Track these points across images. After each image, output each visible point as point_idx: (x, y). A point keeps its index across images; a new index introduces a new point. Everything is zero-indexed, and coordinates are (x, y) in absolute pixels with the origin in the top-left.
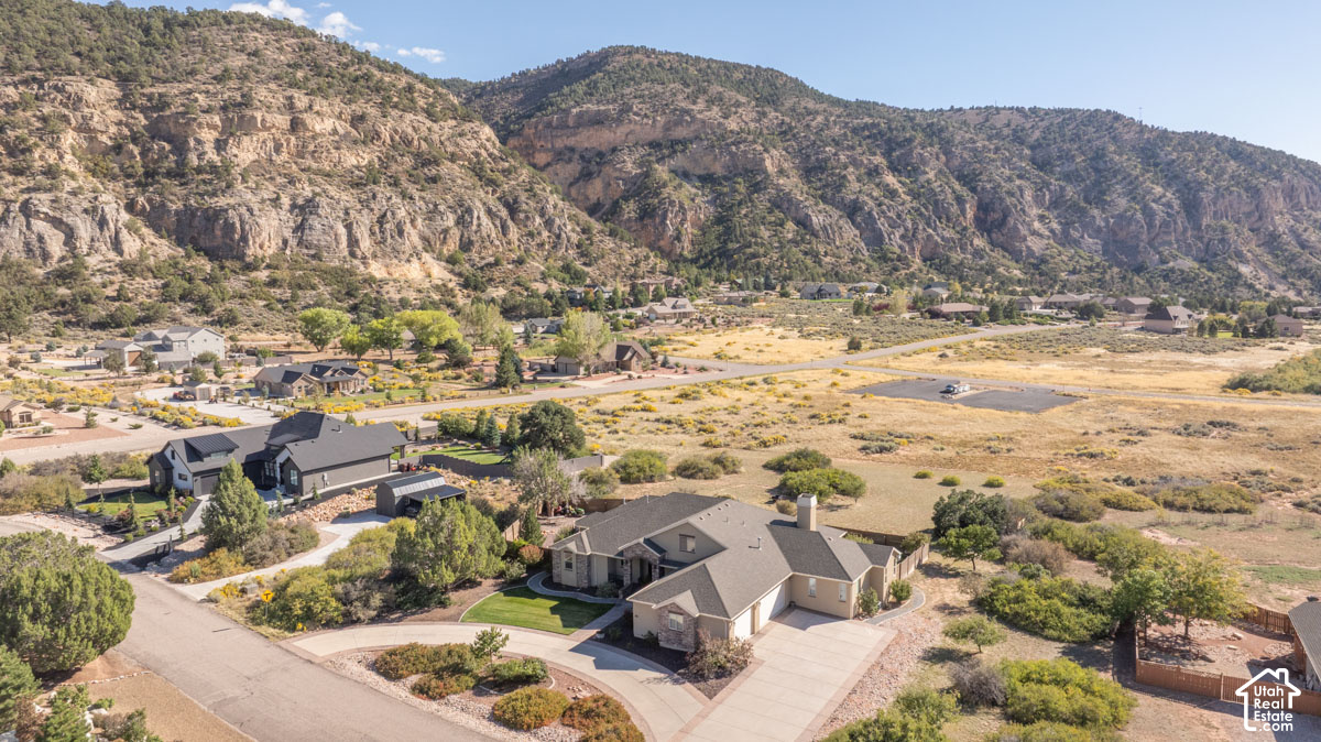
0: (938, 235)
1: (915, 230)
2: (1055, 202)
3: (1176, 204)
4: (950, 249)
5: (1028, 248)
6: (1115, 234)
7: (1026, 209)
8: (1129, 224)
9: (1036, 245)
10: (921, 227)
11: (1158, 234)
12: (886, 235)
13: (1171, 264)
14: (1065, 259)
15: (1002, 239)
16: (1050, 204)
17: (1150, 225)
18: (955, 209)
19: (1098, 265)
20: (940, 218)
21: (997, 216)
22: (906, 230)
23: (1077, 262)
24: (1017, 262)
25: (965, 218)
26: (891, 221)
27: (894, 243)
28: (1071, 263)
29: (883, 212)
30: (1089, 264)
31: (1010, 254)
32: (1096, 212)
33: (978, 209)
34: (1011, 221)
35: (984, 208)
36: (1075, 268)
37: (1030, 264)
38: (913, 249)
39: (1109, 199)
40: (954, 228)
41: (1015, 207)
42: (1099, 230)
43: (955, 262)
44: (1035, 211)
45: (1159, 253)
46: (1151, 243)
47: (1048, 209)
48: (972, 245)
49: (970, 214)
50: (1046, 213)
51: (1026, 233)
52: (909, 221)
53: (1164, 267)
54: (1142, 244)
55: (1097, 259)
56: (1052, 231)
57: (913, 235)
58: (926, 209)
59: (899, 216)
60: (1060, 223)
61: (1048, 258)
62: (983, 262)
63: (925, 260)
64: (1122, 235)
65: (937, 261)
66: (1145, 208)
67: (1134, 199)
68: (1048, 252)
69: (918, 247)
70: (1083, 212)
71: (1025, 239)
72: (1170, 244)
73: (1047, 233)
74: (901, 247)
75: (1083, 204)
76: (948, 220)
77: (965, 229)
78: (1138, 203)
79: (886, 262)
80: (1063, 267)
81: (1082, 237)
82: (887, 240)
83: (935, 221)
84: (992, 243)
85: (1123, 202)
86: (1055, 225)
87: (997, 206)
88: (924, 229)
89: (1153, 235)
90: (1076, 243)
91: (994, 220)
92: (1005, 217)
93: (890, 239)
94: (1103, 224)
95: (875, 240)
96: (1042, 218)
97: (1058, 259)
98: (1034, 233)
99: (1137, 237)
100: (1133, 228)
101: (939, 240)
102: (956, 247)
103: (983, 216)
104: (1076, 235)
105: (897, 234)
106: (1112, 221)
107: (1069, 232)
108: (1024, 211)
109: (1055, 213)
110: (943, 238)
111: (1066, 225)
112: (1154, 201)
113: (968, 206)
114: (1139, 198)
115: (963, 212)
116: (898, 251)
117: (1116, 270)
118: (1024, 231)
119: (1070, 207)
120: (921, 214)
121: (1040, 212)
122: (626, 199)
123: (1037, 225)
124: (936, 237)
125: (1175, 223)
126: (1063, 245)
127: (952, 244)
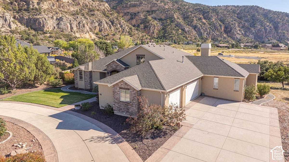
0: (215, 33)
1: (210, 32)
2: (243, 27)
3: (272, 27)
4: (218, 37)
5: (236, 37)
6: (257, 34)
7: (236, 28)
8: (261, 32)
9: (238, 36)
10: (211, 32)
11: (268, 34)
12: (203, 33)
13: (271, 41)
14: (245, 40)
15: (230, 35)
16: (242, 27)
17: (266, 32)
18: (219, 28)
19: (253, 41)
20: (216, 30)
21: (229, 29)
22: (208, 32)
23: (248, 40)
24: (234, 40)
25: (222, 30)
26: (204, 30)
27: (205, 35)
28: (247, 41)
29: (202, 28)
30: (251, 41)
31: (232, 38)
32: (253, 29)
33: (225, 28)
34: (233, 31)
35: (226, 28)
36: (248, 42)
37: (237, 41)
38: (209, 37)
39: (256, 26)
40: (219, 32)
41: (234, 28)
42: (253, 33)
43: (219, 40)
44: (238, 29)
45: (268, 39)
46: (266, 36)
47: (241, 28)
48: (223, 36)
49: (223, 29)
50: (241, 29)
51: (236, 33)
52: (208, 30)
53: (269, 42)
54: (264, 36)
55: (253, 40)
56: (242, 33)
57: (209, 34)
58: (212, 27)
59: (206, 29)
60: (244, 31)
61: (241, 39)
62: (226, 40)
63: (212, 40)
64: (259, 34)
65: (215, 40)
66: (265, 28)
67: (262, 26)
68: (241, 38)
69: (210, 36)
70: (249, 29)
71: (236, 35)
72: (271, 36)
73: (241, 34)
74: (206, 36)
75: (249, 27)
76: (218, 30)
77: (222, 32)
78: (263, 27)
79: (203, 39)
80: (245, 41)
81: (249, 35)
82: (203, 34)
83: (215, 30)
84: (228, 36)
85: (259, 27)
86: (243, 32)
87: (229, 27)
88: (212, 32)
89: (266, 35)
90: (248, 36)
91: (228, 30)
92: (231, 30)
93: (204, 34)
94: (254, 32)
95: (200, 34)
96: (240, 30)
97: (244, 40)
98: (238, 34)
99: (262, 35)
100: (262, 33)
101: (215, 35)
102: (219, 36)
103: (226, 30)
104: (248, 34)
105: (205, 33)
106: (257, 31)
107: (246, 33)
108: (235, 29)
109: (243, 29)
110: (216, 34)
111: (245, 32)
112: (267, 26)
113: (222, 27)
114: (263, 26)
115: (221, 28)
116: (206, 37)
117: (257, 42)
118: (235, 33)
119: (246, 28)
120: (211, 29)
121: (239, 29)
122: (141, 24)
123: (238, 32)
124: (215, 34)
125: (272, 31)
126: (245, 37)
127: (218, 36)
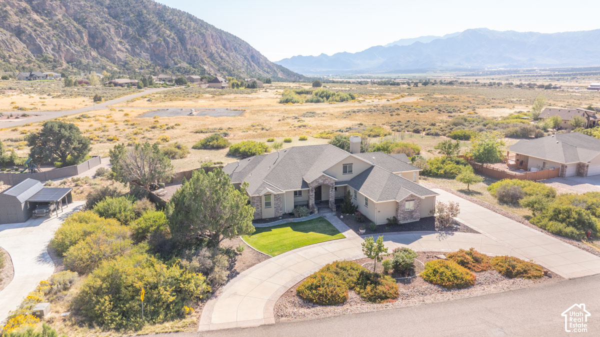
0: (72, 49)
1: (59, 46)
2: (125, 35)
3: (176, 38)
4: (81, 56)
5: (118, 57)
6: (154, 51)
7: (113, 37)
8: (159, 47)
9: (122, 56)
10: (62, 45)
11: (171, 52)
12: (43, 48)
13: (179, 65)
14: (136, 62)
15: (104, 52)
16: (123, 36)
17: (168, 48)
18: (77, 36)
19: (150, 65)
20: (71, 40)
21: (99, 40)
22: (54, 45)
23: (141, 64)
24: (114, 63)
25: (84, 41)
26: (45, 41)
27: (49, 53)
28: (139, 64)
29: (38, 35)
30: (147, 65)
31: (110, 60)
32: (144, 41)
33: (89, 37)
34: (107, 43)
35: (92, 37)
36: (141, 67)
37: (121, 64)
38: (60, 56)
39: (149, 35)
40: (79, 46)
41: (108, 37)
42: (147, 49)
43: (85, 64)
44: (117, 39)
45: (173, 60)
46: (169, 55)
47: (123, 38)
48: (91, 55)
49: (86, 39)
50: (122, 40)
51: (115, 49)
52: (55, 41)
53: (177, 66)
54: (166, 56)
55: (149, 63)
56: (127, 49)
57: (59, 49)
58: (62, 35)
59: (48, 38)
60: (130, 46)
61: (129, 62)
62: (98, 64)
63: (68, 63)
64: (157, 52)
65: (75, 63)
66: (165, 40)
67: (159, 35)
68: (127, 59)
69: (63, 55)
70: (139, 41)
71: (115, 53)
72: (177, 56)
73: (125, 50)
74: (53, 55)
75: (138, 37)
76: (76, 41)
77: (85, 46)
78: (161, 37)
79: (47, 63)
80: (136, 66)
81: (141, 52)
82: (44, 51)
83: (69, 42)
84: (99, 54)
85: (155, 37)
86: (128, 47)
87: (99, 36)
88: (64, 46)
89: (170, 52)
90: (139, 55)
91: (97, 42)
92: (104, 42)
93: (46, 50)
94: (149, 47)
95: (38, 51)
96: (121, 43)
97: (133, 62)
98: (119, 50)
99: (163, 53)
100: (161, 49)
101: (74, 52)
102: (83, 56)
103: (92, 41)
104: (138, 51)
105: (49, 47)
106: (152, 45)
107: (134, 50)
108: (112, 39)
109: (126, 40)
110: (75, 51)
111: (133, 46)
112: (167, 37)
113: (84, 35)
114: (161, 35)
115: (82, 37)
116: (53, 57)
117: (158, 67)
118: (114, 49)
119: (132, 38)
120: (60, 38)
121: (119, 40)
123: (119, 46)
124: (72, 50)
125: (178, 47)
126: (133, 56)
127: (81, 54)
